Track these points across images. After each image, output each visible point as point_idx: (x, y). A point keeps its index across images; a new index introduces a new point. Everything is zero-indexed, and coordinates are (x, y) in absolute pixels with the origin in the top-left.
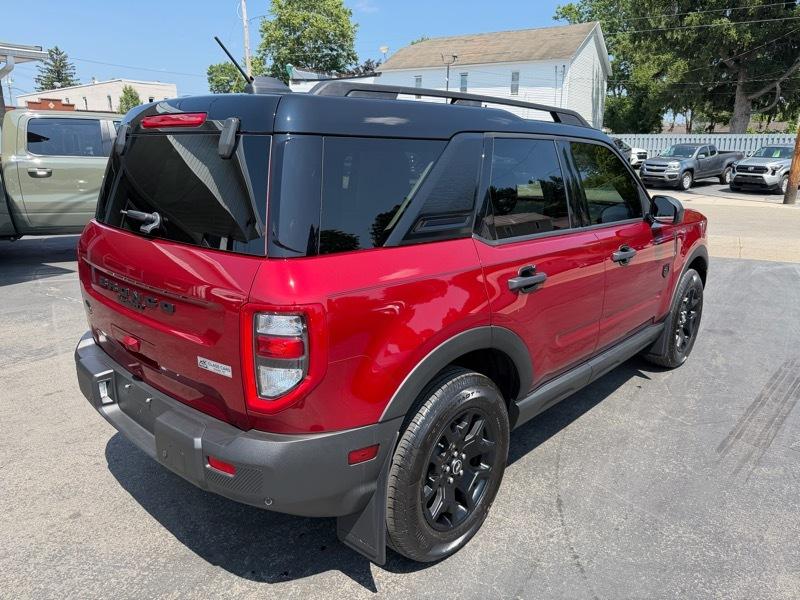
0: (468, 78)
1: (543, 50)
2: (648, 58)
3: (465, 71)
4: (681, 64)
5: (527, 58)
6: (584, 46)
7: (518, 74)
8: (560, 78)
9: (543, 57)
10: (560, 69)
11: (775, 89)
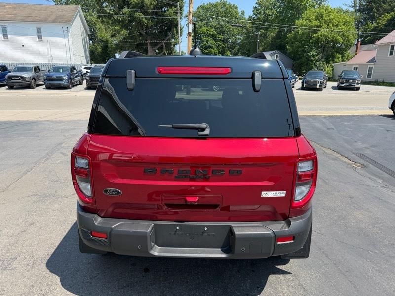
0: (8, 29)
1: (53, 17)
2: (108, 27)
3: (5, 25)
4: (125, 32)
5: (45, 21)
6: (75, 18)
7: (40, 29)
8: (66, 33)
9: (54, 21)
10: (65, 29)
11: (163, 46)
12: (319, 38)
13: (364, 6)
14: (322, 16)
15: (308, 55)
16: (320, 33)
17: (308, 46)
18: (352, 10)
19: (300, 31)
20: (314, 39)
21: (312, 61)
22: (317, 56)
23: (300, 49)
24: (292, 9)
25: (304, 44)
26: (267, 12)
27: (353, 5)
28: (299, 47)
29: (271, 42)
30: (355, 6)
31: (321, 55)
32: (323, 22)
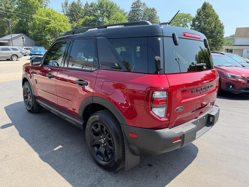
12: (50, 28)
13: (69, 12)
14: (50, 15)
15: (45, 38)
16: (50, 25)
17: (44, 32)
18: (62, 13)
19: (37, 22)
20: (47, 28)
21: (48, 42)
22: (51, 39)
23: (39, 34)
24: (27, 6)
25: (41, 31)
26: (7, 5)
27: (63, 11)
28: (38, 33)
29: (16, 27)
30: (64, 12)
31: (54, 39)
32: (51, 18)
